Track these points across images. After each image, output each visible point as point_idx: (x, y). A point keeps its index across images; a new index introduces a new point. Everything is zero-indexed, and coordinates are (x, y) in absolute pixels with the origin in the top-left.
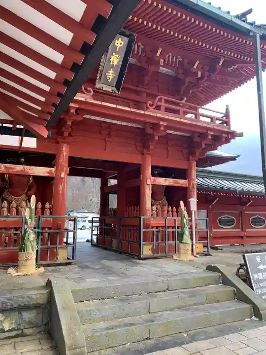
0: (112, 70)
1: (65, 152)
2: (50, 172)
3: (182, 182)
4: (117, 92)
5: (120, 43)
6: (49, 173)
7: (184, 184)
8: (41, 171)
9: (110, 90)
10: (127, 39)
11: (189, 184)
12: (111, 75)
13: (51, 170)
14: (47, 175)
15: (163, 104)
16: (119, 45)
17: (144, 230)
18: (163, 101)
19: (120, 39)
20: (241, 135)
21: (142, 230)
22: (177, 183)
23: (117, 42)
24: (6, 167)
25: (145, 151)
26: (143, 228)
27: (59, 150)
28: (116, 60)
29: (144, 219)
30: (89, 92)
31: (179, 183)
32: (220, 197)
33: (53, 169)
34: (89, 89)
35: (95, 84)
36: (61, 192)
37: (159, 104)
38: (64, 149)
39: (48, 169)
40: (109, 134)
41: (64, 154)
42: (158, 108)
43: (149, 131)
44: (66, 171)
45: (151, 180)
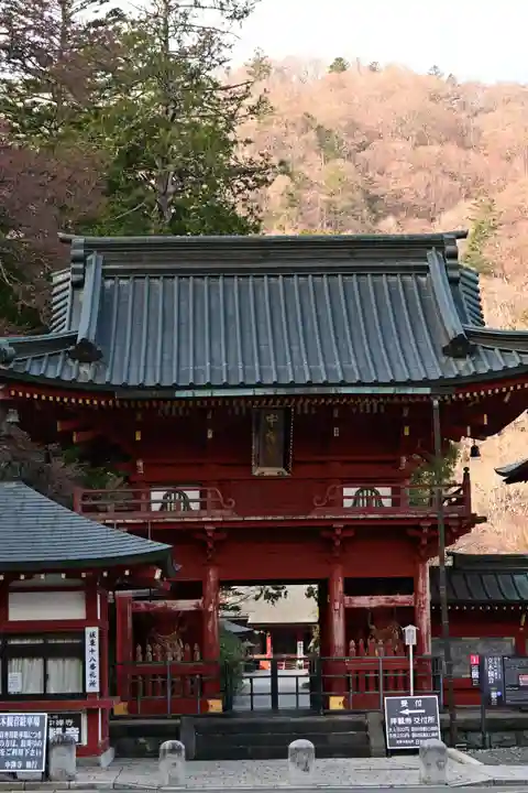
2: (198, 605)
4: (286, 474)
5: (272, 418)
6: (195, 606)
7: (406, 602)
8: (186, 605)
9: (276, 474)
10: (281, 412)
11: (415, 601)
13: (198, 603)
14: (193, 609)
16: (272, 421)
19: (272, 415)
20: (484, 519)
22: (393, 601)
23: (268, 418)
24: (146, 605)
27: (206, 578)
28: (273, 437)
30: (230, 504)
31: (396, 602)
33: (200, 601)
34: (230, 500)
36: (210, 630)
37: (331, 498)
38: (211, 574)
39: (194, 602)
41: (212, 579)
45: (342, 601)
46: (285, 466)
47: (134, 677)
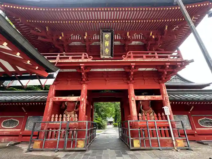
0: (107, 48)
1: (84, 88)
3: (157, 97)
4: (112, 58)
5: (107, 36)
6: (77, 99)
7: (159, 98)
8: (74, 98)
9: (108, 58)
10: (110, 33)
11: (163, 98)
12: (107, 51)
13: (78, 98)
15: (132, 55)
16: (107, 37)
17: (131, 129)
18: (132, 53)
19: (107, 34)
20: (192, 61)
21: (130, 130)
23: (106, 36)
24: (58, 98)
25: (129, 82)
26: (130, 128)
27: (82, 88)
28: (107, 43)
29: (130, 122)
30: (91, 58)
31: (155, 98)
32: (194, 105)
33: (79, 97)
34: (91, 56)
35: (100, 57)
36: (82, 108)
37: (129, 55)
38: (84, 87)
39: (77, 97)
40: (108, 77)
41: (84, 89)
42: (129, 57)
43: (128, 71)
44: (85, 97)
45: (134, 97)
46: (111, 55)
47: (49, 129)
